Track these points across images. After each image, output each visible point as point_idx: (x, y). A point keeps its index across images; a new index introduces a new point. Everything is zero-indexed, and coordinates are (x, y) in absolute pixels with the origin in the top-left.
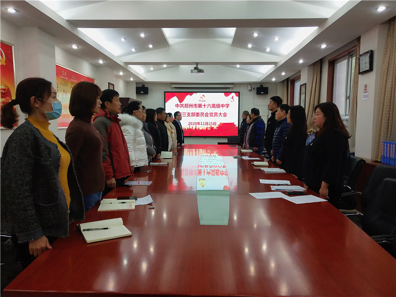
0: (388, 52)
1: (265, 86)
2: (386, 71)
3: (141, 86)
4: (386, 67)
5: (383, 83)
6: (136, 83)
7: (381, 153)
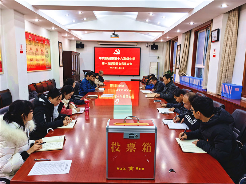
0: (228, 31)
1: (156, 44)
2: (226, 42)
3: (79, 43)
4: (226, 40)
5: (224, 49)
6: (76, 41)
7: (221, 90)
